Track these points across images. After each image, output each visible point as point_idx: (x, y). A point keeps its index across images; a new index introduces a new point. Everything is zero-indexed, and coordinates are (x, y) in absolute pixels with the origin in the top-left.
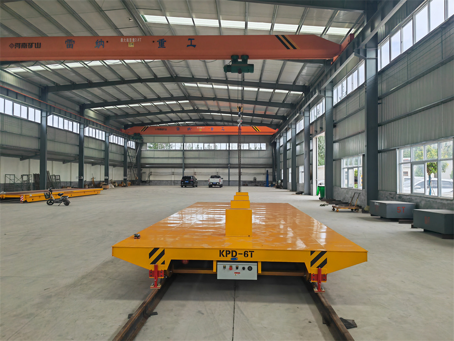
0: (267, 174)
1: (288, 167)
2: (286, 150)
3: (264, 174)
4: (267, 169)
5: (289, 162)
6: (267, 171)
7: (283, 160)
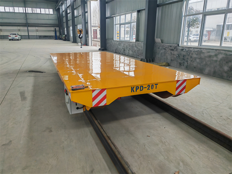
0: (55, 31)
1: (69, 26)
2: (67, 14)
3: (53, 31)
4: (55, 28)
5: (70, 23)
6: (55, 29)
7: (65, 21)
